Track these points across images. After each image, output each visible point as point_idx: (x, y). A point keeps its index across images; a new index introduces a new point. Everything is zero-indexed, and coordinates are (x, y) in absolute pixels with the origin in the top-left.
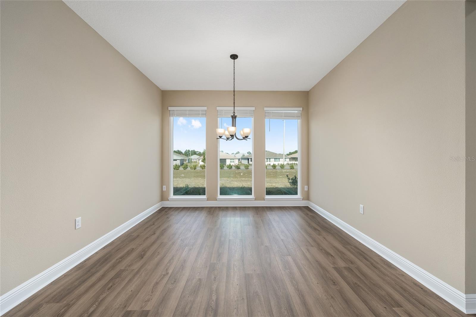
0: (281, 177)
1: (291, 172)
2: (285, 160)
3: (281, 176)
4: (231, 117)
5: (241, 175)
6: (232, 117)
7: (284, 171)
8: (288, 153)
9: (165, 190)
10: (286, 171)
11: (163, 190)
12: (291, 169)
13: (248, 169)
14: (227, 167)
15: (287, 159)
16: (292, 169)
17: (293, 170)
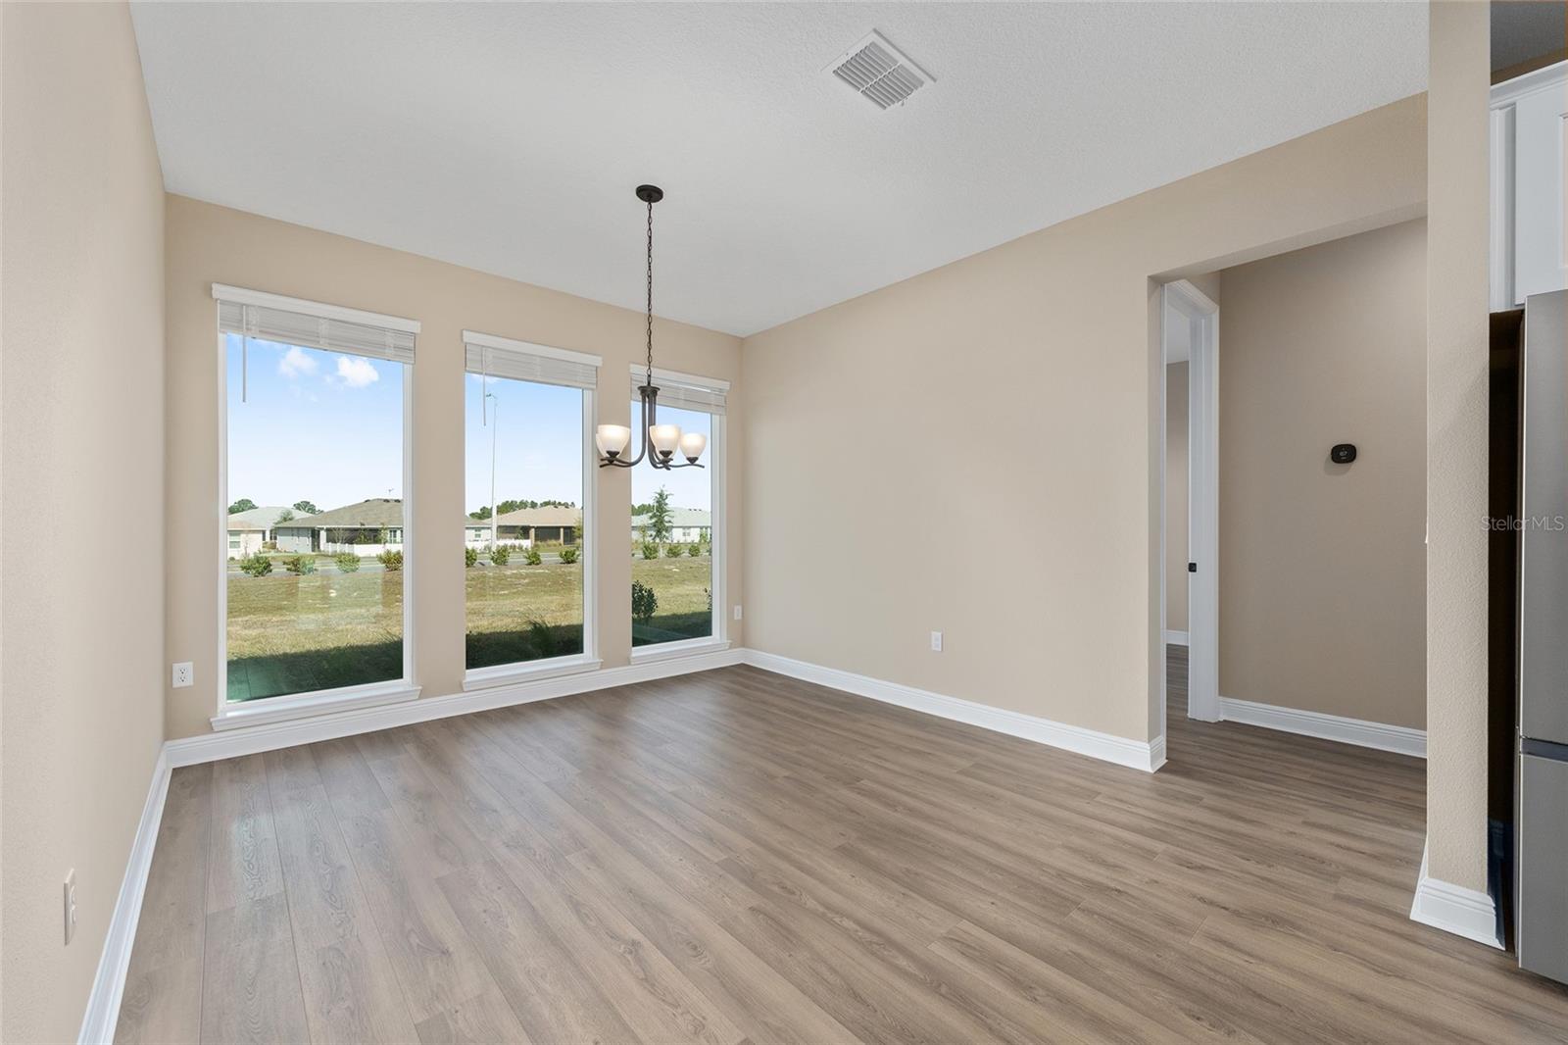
0: (506, 592)
1: (534, 573)
2: (476, 536)
3: (502, 589)
4: (639, 392)
5: (330, 599)
6: (643, 390)
7: (509, 572)
8: (474, 511)
9: (189, 682)
10: (515, 572)
11: (177, 684)
12: (530, 564)
13: (353, 571)
14: (243, 568)
15: (483, 531)
16: (533, 566)
17: (540, 568)
